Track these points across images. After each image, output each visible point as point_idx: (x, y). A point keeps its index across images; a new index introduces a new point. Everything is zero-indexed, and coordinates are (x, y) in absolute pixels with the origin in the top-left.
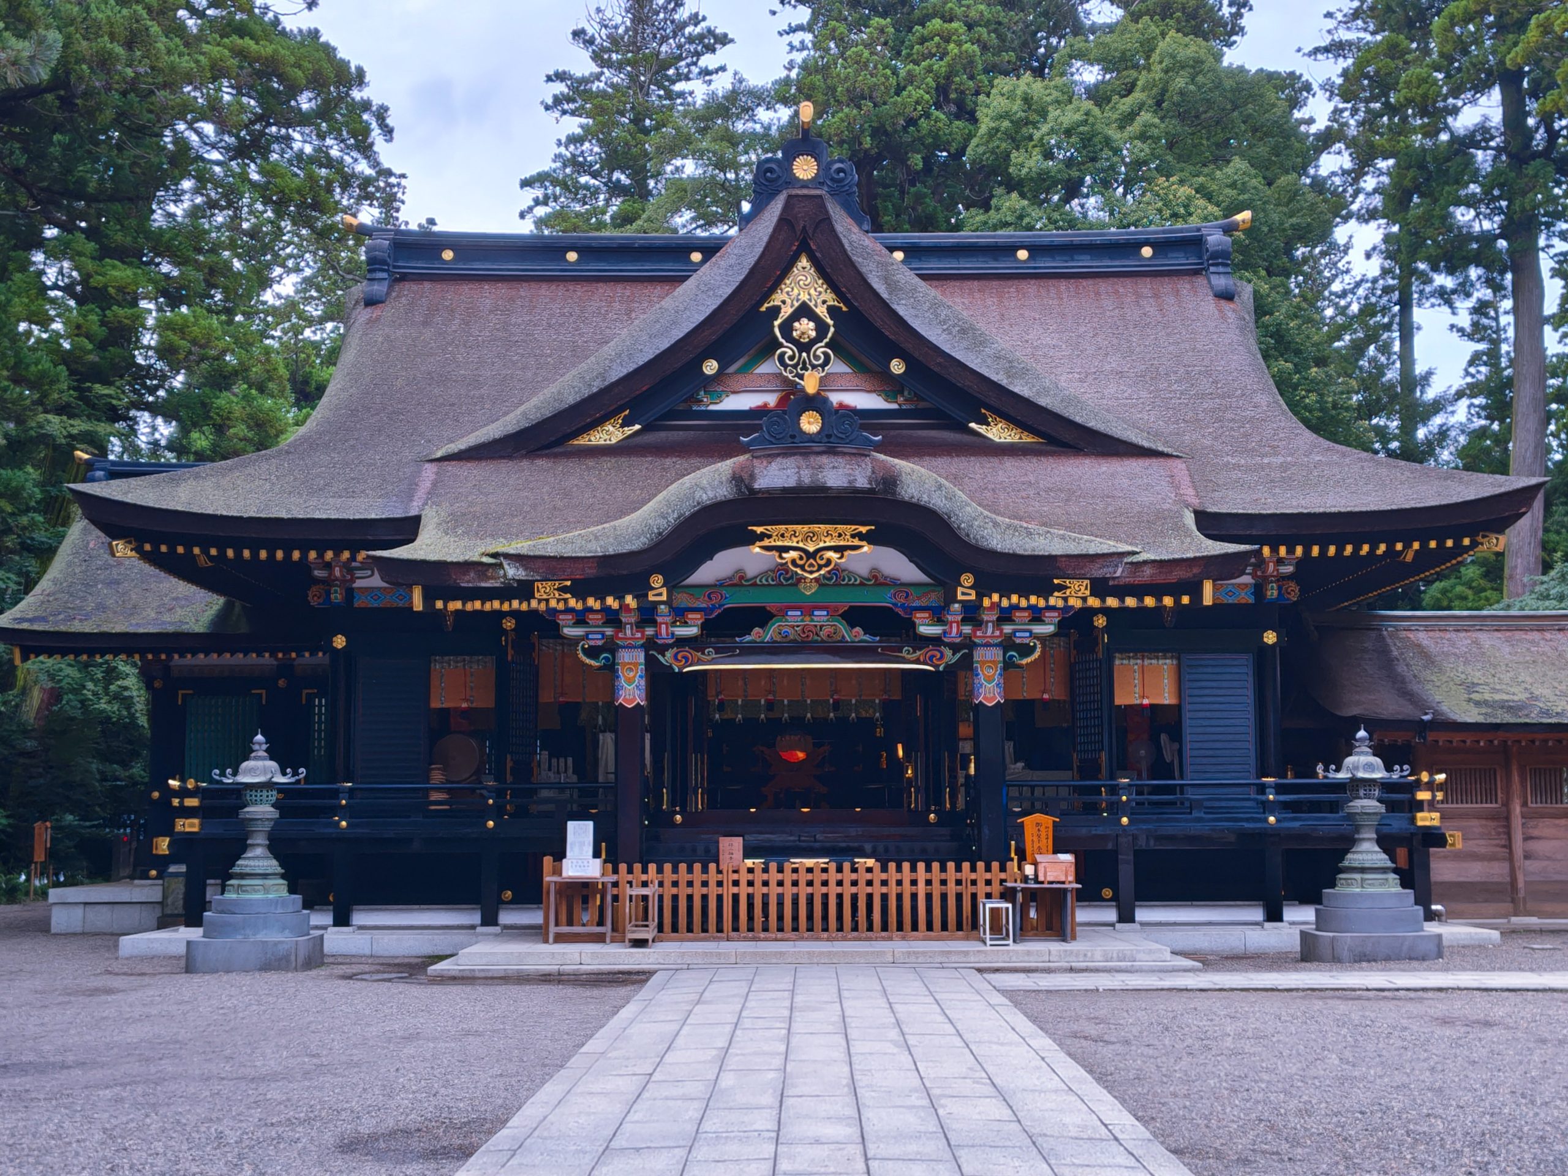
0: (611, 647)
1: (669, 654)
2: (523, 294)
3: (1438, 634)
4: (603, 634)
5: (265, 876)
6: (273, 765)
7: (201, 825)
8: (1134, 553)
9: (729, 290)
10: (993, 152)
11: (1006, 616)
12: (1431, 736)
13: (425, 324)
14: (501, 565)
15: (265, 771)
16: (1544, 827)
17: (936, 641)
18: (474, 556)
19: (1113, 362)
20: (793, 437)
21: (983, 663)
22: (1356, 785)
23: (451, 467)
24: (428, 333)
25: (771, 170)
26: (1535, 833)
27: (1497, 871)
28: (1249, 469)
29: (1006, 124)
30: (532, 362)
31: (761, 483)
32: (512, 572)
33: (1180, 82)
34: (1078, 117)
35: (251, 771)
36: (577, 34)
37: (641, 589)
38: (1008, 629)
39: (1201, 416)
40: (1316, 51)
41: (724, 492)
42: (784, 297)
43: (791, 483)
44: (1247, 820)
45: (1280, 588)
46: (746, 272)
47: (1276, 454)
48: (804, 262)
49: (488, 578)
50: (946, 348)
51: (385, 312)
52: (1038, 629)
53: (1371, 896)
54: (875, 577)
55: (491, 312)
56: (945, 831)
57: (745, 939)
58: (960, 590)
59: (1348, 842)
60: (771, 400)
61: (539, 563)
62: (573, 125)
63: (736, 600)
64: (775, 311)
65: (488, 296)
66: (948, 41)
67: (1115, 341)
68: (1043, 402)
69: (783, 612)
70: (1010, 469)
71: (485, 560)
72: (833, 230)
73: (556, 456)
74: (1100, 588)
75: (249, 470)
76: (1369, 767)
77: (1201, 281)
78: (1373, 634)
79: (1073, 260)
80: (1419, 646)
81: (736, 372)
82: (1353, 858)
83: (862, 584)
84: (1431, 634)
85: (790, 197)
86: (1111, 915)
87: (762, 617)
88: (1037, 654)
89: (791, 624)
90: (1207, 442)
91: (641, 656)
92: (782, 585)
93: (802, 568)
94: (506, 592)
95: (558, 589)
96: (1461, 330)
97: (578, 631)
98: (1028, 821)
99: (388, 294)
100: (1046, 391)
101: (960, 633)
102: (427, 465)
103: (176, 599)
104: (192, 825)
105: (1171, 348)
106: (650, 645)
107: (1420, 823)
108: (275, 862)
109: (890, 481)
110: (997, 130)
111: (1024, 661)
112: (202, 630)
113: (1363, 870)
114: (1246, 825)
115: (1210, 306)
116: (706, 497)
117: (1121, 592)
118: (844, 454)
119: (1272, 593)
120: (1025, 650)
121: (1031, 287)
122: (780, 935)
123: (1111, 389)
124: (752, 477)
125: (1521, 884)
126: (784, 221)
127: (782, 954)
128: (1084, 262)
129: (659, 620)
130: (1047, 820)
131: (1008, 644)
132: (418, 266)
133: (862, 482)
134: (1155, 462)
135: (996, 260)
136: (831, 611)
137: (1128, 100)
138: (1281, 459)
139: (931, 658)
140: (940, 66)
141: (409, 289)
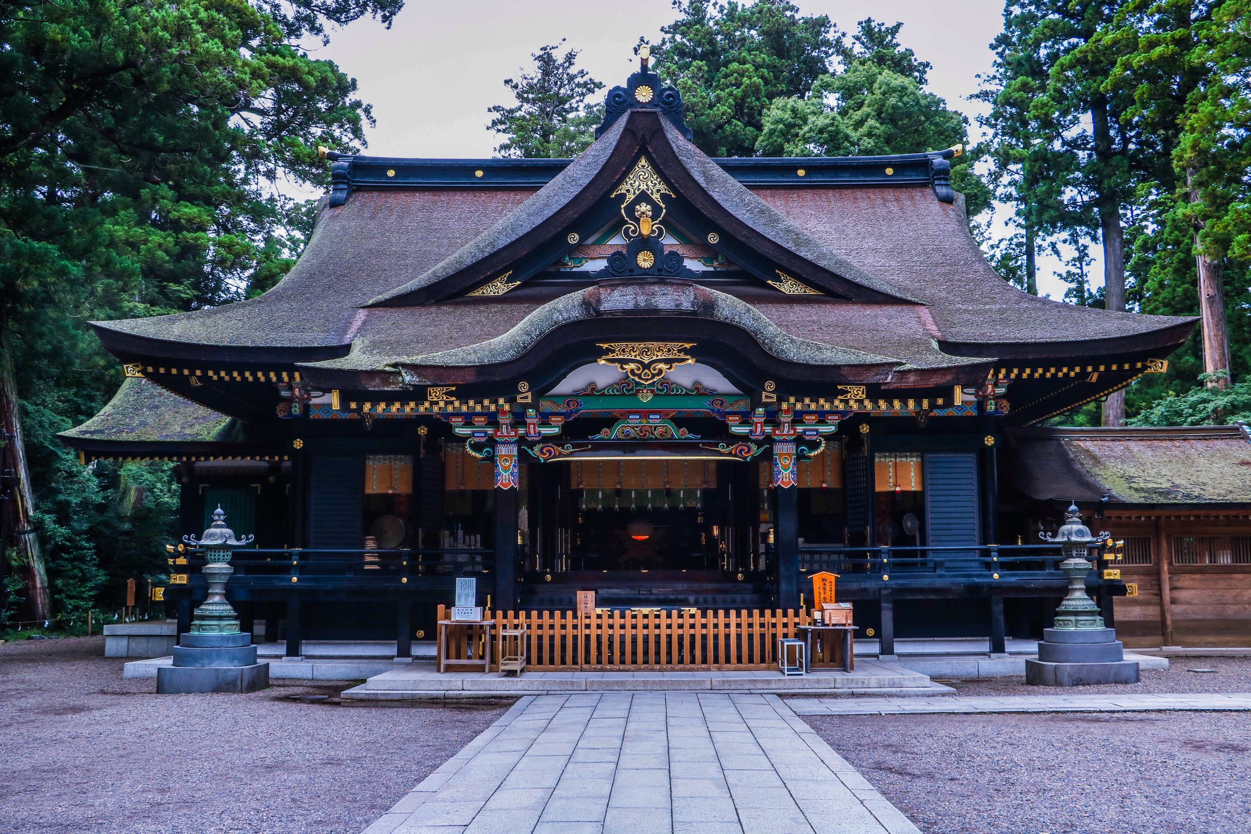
0: (492, 442)
1: (536, 449)
2: (443, 199)
3: (1100, 443)
4: (486, 433)
5: (220, 618)
6: (227, 531)
7: (189, 579)
8: (901, 364)
9: (587, 181)
10: (772, 144)
11: (798, 418)
12: (1107, 513)
13: (371, 218)
14: (399, 373)
15: (222, 535)
16: (1185, 580)
17: (745, 438)
18: (380, 367)
19: (870, 242)
20: (631, 271)
21: (781, 455)
22: (1070, 548)
23: (378, 312)
24: (372, 225)
25: (619, 96)
26: (1179, 584)
27: (1151, 613)
28: (976, 313)
29: (781, 126)
30: (446, 242)
31: (605, 306)
32: (409, 378)
33: (893, 100)
34: (827, 121)
35: (212, 535)
36: (507, 82)
37: (510, 390)
38: (800, 429)
39: (936, 277)
40: (972, 96)
41: (576, 314)
42: (629, 187)
43: (630, 306)
44: (978, 576)
45: (996, 404)
46: (600, 167)
47: (994, 303)
48: (643, 162)
49: (389, 384)
50: (750, 224)
51: (343, 211)
52: (823, 429)
53: (1085, 634)
54: (697, 389)
55: (419, 210)
56: (749, 586)
57: (595, 670)
58: (764, 394)
59: (1064, 591)
61: (430, 371)
62: (505, 139)
64: (622, 197)
65: (418, 200)
66: (742, 76)
67: (870, 229)
68: (822, 263)
69: (626, 415)
70: (799, 312)
71: (387, 369)
72: (665, 137)
73: (458, 304)
74: (875, 392)
75: (229, 314)
76: (1080, 533)
77: (929, 191)
78: (1055, 443)
79: (837, 177)
80: (1088, 451)
81: (593, 244)
82: (1069, 604)
83: (687, 394)
84: (1095, 443)
85: (632, 112)
86: (875, 648)
87: (608, 420)
88: (822, 449)
89: (631, 426)
90: (943, 295)
91: (515, 450)
92: (624, 395)
93: (639, 376)
94: (404, 396)
95: (446, 394)
96: (1060, 275)
97: (467, 431)
98: (816, 578)
99: (347, 199)
100: (824, 256)
101: (763, 432)
102: (360, 311)
103: (197, 418)
104: (180, 579)
105: (911, 233)
106: (522, 442)
107: (1106, 577)
108: (229, 607)
109: (709, 306)
110: (775, 130)
111: (812, 454)
112: (211, 440)
113: (1076, 613)
114: (977, 580)
115: (936, 207)
116: (562, 318)
117: (890, 395)
118: (672, 284)
119: (991, 407)
120: (814, 445)
121: (808, 195)
122: (622, 667)
123: (870, 260)
124: (599, 301)
125: (1169, 623)
126: (628, 131)
127: (622, 683)
128: (845, 178)
129: (528, 421)
130: (831, 577)
131: (799, 440)
132: (371, 180)
133: (686, 305)
134: (906, 308)
135: (783, 176)
136: (663, 414)
137: (859, 113)
138: (998, 306)
139: (741, 451)
140: (738, 92)
141: (361, 198)
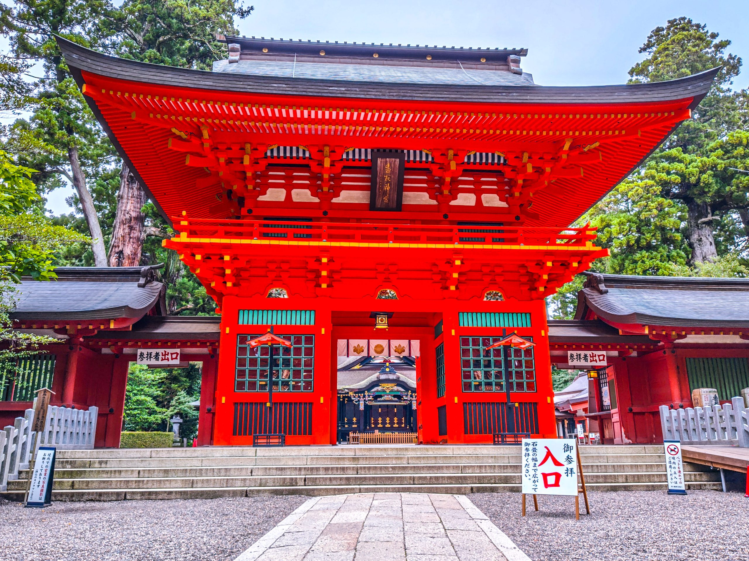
0: (359, 401)
1: (367, 402)
4: (358, 399)
17: (406, 400)
18: (341, 388)
20: (385, 371)
21: (413, 403)
32: (346, 391)
37: (364, 392)
41: (376, 379)
43: (385, 378)
54: (397, 391)
57: (379, 444)
60: (382, 361)
61: (350, 389)
63: (377, 394)
69: (384, 396)
73: (349, 371)
83: (395, 392)
87: (381, 396)
89: (385, 398)
91: (363, 402)
92: (384, 392)
93: (387, 389)
94: (346, 393)
95: (352, 393)
97: (355, 399)
101: (410, 399)
106: (365, 400)
109: (399, 378)
116: (373, 380)
122: (384, 443)
124: (380, 377)
129: (366, 397)
133: (395, 378)
136: (391, 396)
139: (406, 402)
